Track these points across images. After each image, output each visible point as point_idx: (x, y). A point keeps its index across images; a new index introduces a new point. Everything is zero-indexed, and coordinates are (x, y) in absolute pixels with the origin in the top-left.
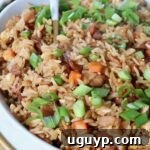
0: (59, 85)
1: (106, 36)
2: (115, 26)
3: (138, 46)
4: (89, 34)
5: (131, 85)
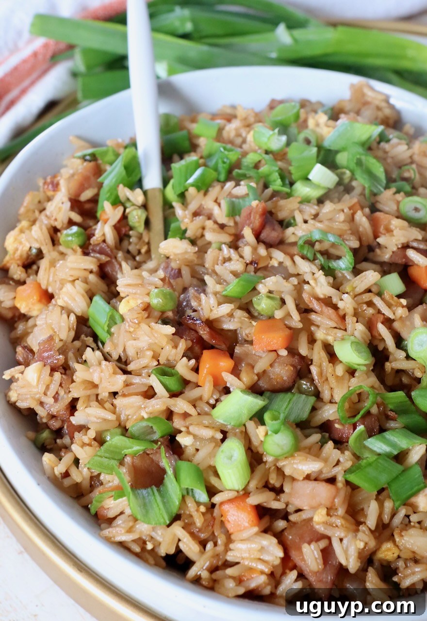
0: (174, 395)
1: (297, 233)
2: (320, 201)
3: (386, 257)
4: (248, 234)
5: (373, 380)
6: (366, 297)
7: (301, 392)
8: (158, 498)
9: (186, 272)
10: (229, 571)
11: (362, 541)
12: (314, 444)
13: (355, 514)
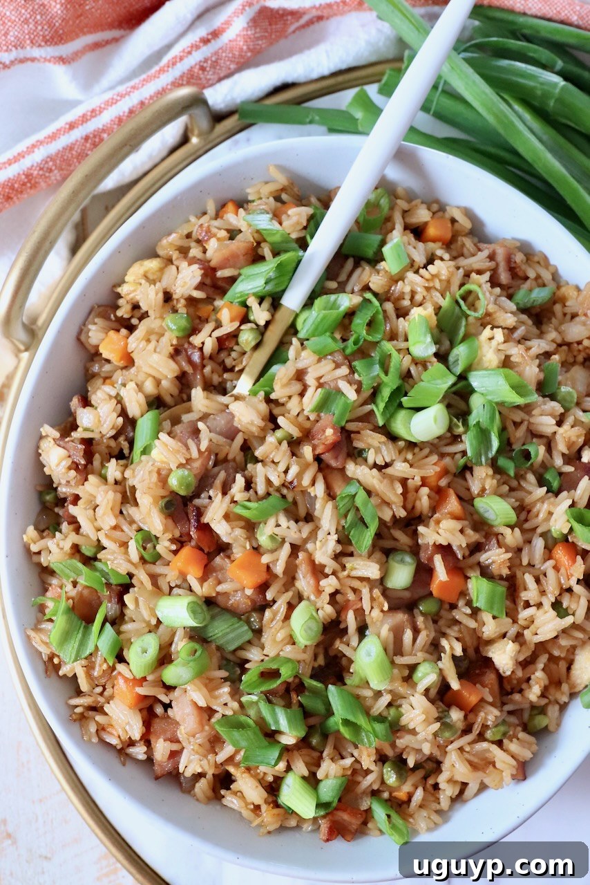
0: (143, 562)
6: (356, 584)
7: (248, 622)
8: (80, 635)
9: (239, 440)
10: (99, 718)
11: (202, 768)
12: (218, 678)
13: (215, 742)
